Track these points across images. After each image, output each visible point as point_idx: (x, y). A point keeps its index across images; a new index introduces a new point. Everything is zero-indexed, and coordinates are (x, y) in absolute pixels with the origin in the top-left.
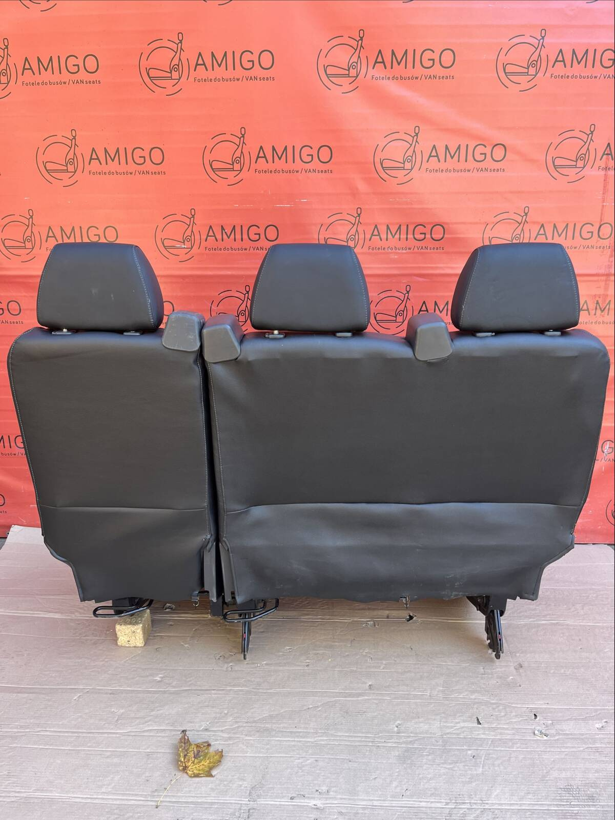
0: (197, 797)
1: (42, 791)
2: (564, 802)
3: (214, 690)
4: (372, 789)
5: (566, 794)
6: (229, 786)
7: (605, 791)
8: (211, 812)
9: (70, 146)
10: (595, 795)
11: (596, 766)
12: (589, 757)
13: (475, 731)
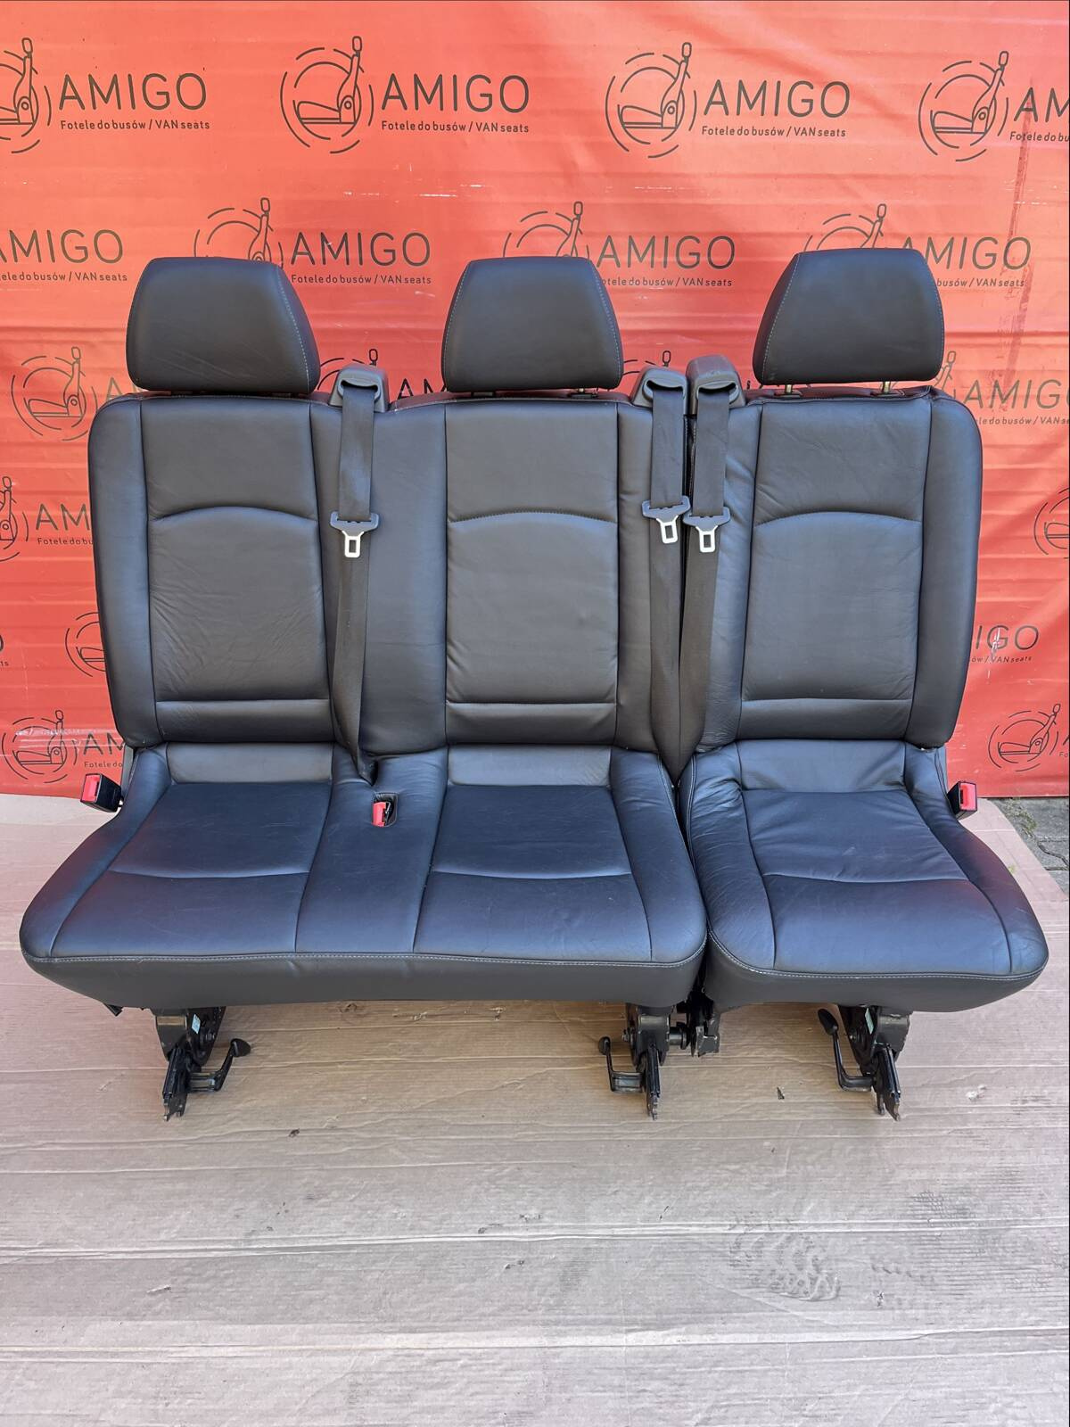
0: (323, 1238)
1: (56, 1245)
2: (918, 1219)
3: (340, 1063)
4: (611, 1209)
5: (921, 1206)
6: (376, 1217)
7: (983, 1200)
8: (347, 1260)
9: (22, 72)
10: (967, 1207)
11: (968, 1160)
12: (958, 1146)
13: (775, 1110)
